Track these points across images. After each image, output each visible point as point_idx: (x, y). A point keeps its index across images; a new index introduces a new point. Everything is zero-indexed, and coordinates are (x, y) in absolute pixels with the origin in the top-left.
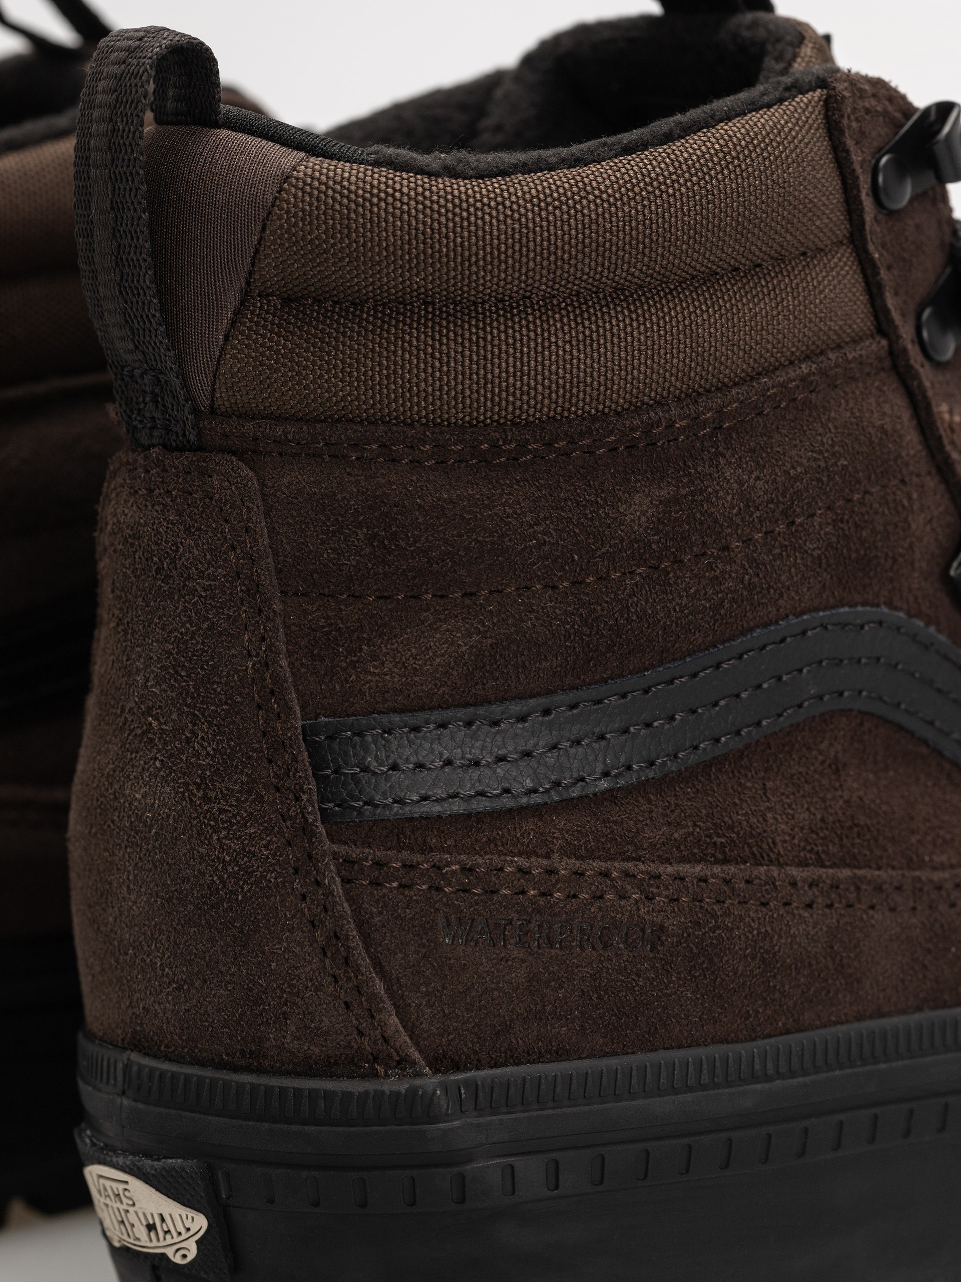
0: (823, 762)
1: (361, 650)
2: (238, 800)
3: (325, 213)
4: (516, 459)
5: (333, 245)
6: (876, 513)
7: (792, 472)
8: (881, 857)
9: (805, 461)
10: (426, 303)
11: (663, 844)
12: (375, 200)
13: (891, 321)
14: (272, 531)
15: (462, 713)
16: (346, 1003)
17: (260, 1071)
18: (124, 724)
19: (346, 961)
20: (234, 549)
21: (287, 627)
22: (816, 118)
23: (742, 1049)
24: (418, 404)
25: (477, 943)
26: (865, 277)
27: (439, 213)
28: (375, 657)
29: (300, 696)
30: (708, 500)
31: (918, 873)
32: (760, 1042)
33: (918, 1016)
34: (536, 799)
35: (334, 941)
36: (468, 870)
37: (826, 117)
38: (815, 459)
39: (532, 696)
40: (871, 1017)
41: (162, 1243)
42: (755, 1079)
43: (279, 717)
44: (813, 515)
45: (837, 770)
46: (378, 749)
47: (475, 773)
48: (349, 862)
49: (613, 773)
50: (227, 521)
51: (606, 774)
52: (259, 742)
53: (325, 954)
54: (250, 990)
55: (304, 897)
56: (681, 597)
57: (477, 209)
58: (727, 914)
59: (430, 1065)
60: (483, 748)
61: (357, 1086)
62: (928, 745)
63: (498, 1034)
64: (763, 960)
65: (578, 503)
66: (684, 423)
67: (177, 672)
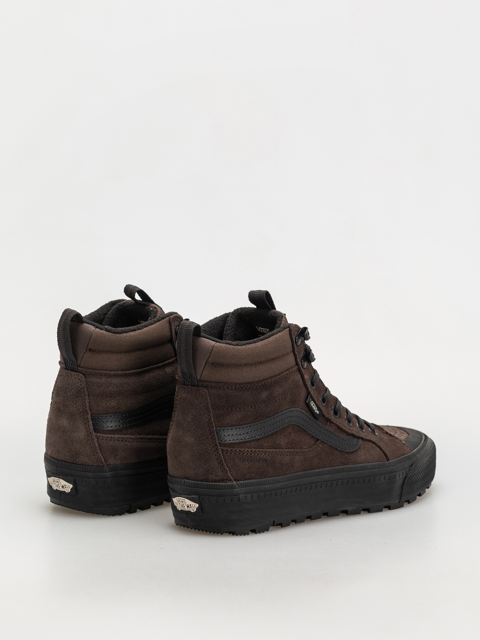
0: (288, 433)
1: (224, 417)
2: (205, 440)
3: (220, 352)
4: (246, 388)
5: (221, 357)
6: (296, 393)
7: (285, 388)
8: (297, 447)
9: (287, 386)
10: (233, 365)
11: (267, 446)
12: (227, 350)
13: (298, 363)
14: (210, 399)
15: (238, 427)
16: (222, 471)
17: (208, 482)
18: (184, 428)
19: (222, 465)
20: (204, 402)
21: (213, 414)
22: (288, 333)
23: (278, 478)
24: (233, 380)
25: (241, 462)
26: (295, 357)
27: (236, 352)
28: (226, 418)
29: (215, 424)
30: (274, 393)
31: (302, 450)
32: (280, 477)
33: (302, 472)
34: (249, 440)
35: (220, 462)
36: (240, 451)
37: (289, 332)
38: (288, 386)
39: (248, 424)
40: (296, 473)
41: (190, 509)
42: (280, 482)
43: (211, 428)
44: (288, 394)
45: (290, 434)
46: (226, 433)
47: (240, 436)
48: (222, 450)
49: (260, 435)
50: (203, 397)
51: (259, 436)
52: (208, 432)
53: (219, 464)
54: (207, 469)
55: (216, 455)
56: (270, 408)
57: (242, 351)
58: (276, 457)
59: (234, 481)
60: (241, 432)
61: (224, 484)
62: (303, 429)
63: (244, 476)
64: (281, 464)
65: (256, 395)
66: (270, 382)
67: (194, 420)
